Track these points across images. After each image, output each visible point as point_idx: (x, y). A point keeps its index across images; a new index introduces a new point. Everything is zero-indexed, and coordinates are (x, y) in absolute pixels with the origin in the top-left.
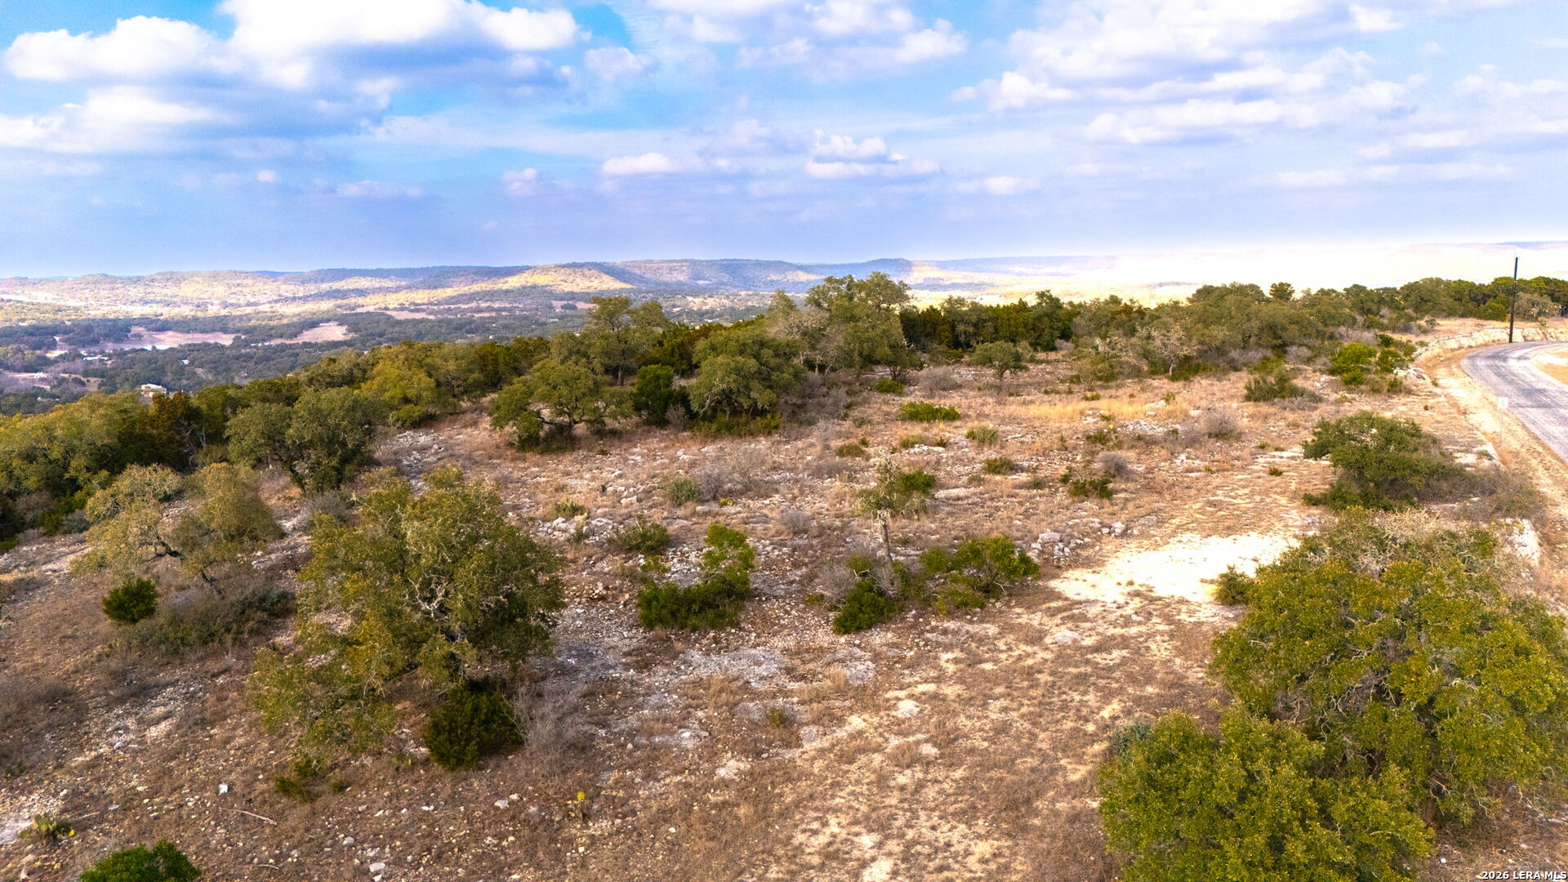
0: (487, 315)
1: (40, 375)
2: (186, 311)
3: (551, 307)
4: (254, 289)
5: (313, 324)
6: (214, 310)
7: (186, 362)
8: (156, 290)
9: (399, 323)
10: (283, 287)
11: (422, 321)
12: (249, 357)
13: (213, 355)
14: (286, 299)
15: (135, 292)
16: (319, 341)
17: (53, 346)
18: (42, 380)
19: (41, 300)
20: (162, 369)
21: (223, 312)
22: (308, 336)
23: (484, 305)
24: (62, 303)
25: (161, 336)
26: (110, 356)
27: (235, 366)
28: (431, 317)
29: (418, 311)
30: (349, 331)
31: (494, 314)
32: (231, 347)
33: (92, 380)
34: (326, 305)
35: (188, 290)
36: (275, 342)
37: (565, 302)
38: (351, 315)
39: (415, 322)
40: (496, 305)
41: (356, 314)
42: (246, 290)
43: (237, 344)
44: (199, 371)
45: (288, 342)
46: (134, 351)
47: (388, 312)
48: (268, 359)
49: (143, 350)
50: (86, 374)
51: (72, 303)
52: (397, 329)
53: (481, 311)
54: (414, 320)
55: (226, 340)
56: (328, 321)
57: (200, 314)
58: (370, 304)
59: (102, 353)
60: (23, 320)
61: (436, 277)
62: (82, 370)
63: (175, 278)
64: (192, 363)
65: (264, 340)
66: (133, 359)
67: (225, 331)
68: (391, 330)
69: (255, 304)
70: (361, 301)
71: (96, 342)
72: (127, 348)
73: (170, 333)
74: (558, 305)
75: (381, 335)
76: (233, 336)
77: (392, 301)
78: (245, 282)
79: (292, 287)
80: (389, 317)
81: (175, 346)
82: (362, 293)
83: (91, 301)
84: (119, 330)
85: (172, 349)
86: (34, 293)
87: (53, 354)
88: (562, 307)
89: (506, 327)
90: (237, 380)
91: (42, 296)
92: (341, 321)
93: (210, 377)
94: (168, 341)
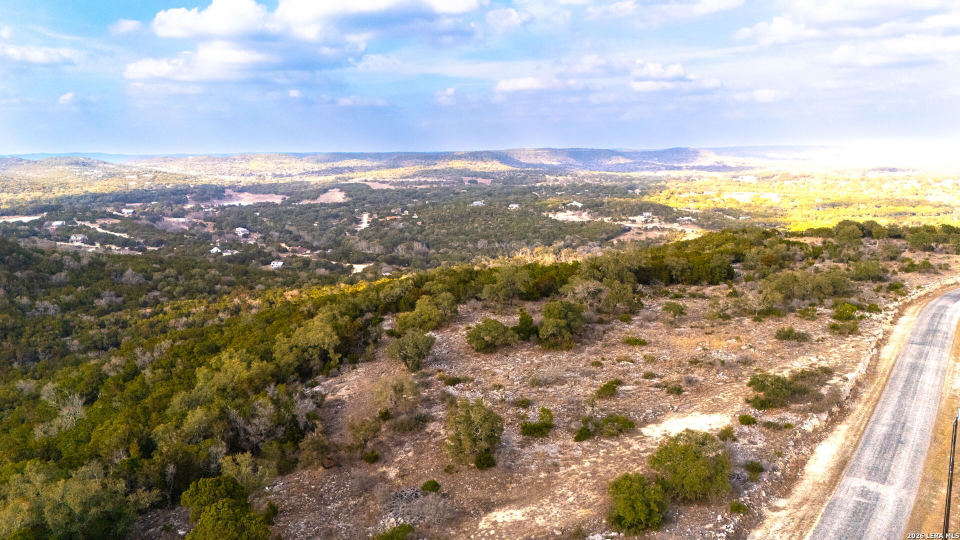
0: (424, 187)
1: (182, 220)
2: (253, 180)
3: (462, 181)
4: (290, 165)
5: (325, 191)
6: (269, 180)
7: (258, 214)
8: (237, 165)
9: (374, 191)
10: (306, 164)
11: (388, 190)
12: (291, 212)
13: (272, 211)
14: (308, 173)
15: (226, 166)
16: (330, 202)
17: (186, 201)
18: (183, 223)
19: (175, 171)
20: (245, 218)
21: (274, 181)
22: (323, 199)
23: (423, 179)
24: (187, 173)
25: (241, 195)
26: (217, 209)
27: (284, 218)
28: (392, 188)
29: (384, 182)
30: (346, 196)
31: (428, 186)
32: (282, 205)
33: (209, 223)
34: (331, 178)
35: (254, 166)
36: (305, 202)
37: (470, 178)
38: (347, 185)
39: (384, 191)
40: (429, 180)
41: (349, 184)
42: (286, 166)
43: (285, 203)
44: (265, 219)
45: (312, 202)
46: (230, 206)
47: (367, 183)
48: (302, 214)
49: (234, 205)
50: (205, 220)
51: (192, 173)
52: (373, 196)
53: (421, 184)
54: (382, 190)
55: (277, 200)
56: (333, 188)
57: (261, 182)
58: (357, 178)
59: (213, 206)
60: (168, 184)
61: (395, 160)
62: (203, 217)
63: (245, 158)
64: (261, 214)
65: (299, 201)
66: (230, 211)
67: (276, 193)
68: (370, 196)
69: (290, 175)
70: (351, 175)
71: (208, 199)
72: (226, 204)
73: (246, 194)
74: (466, 179)
75: (364, 199)
76: (282, 197)
77: (370, 176)
78: (284, 161)
79: (311, 165)
80: (368, 187)
81: (251, 203)
82: (351, 169)
83: (202, 172)
84: (219, 192)
85: (249, 206)
86: (172, 167)
87: (188, 206)
88: (469, 182)
89: (435, 195)
90: (287, 227)
91: (176, 168)
92: (342, 188)
93: (272, 224)
94: (247, 200)
